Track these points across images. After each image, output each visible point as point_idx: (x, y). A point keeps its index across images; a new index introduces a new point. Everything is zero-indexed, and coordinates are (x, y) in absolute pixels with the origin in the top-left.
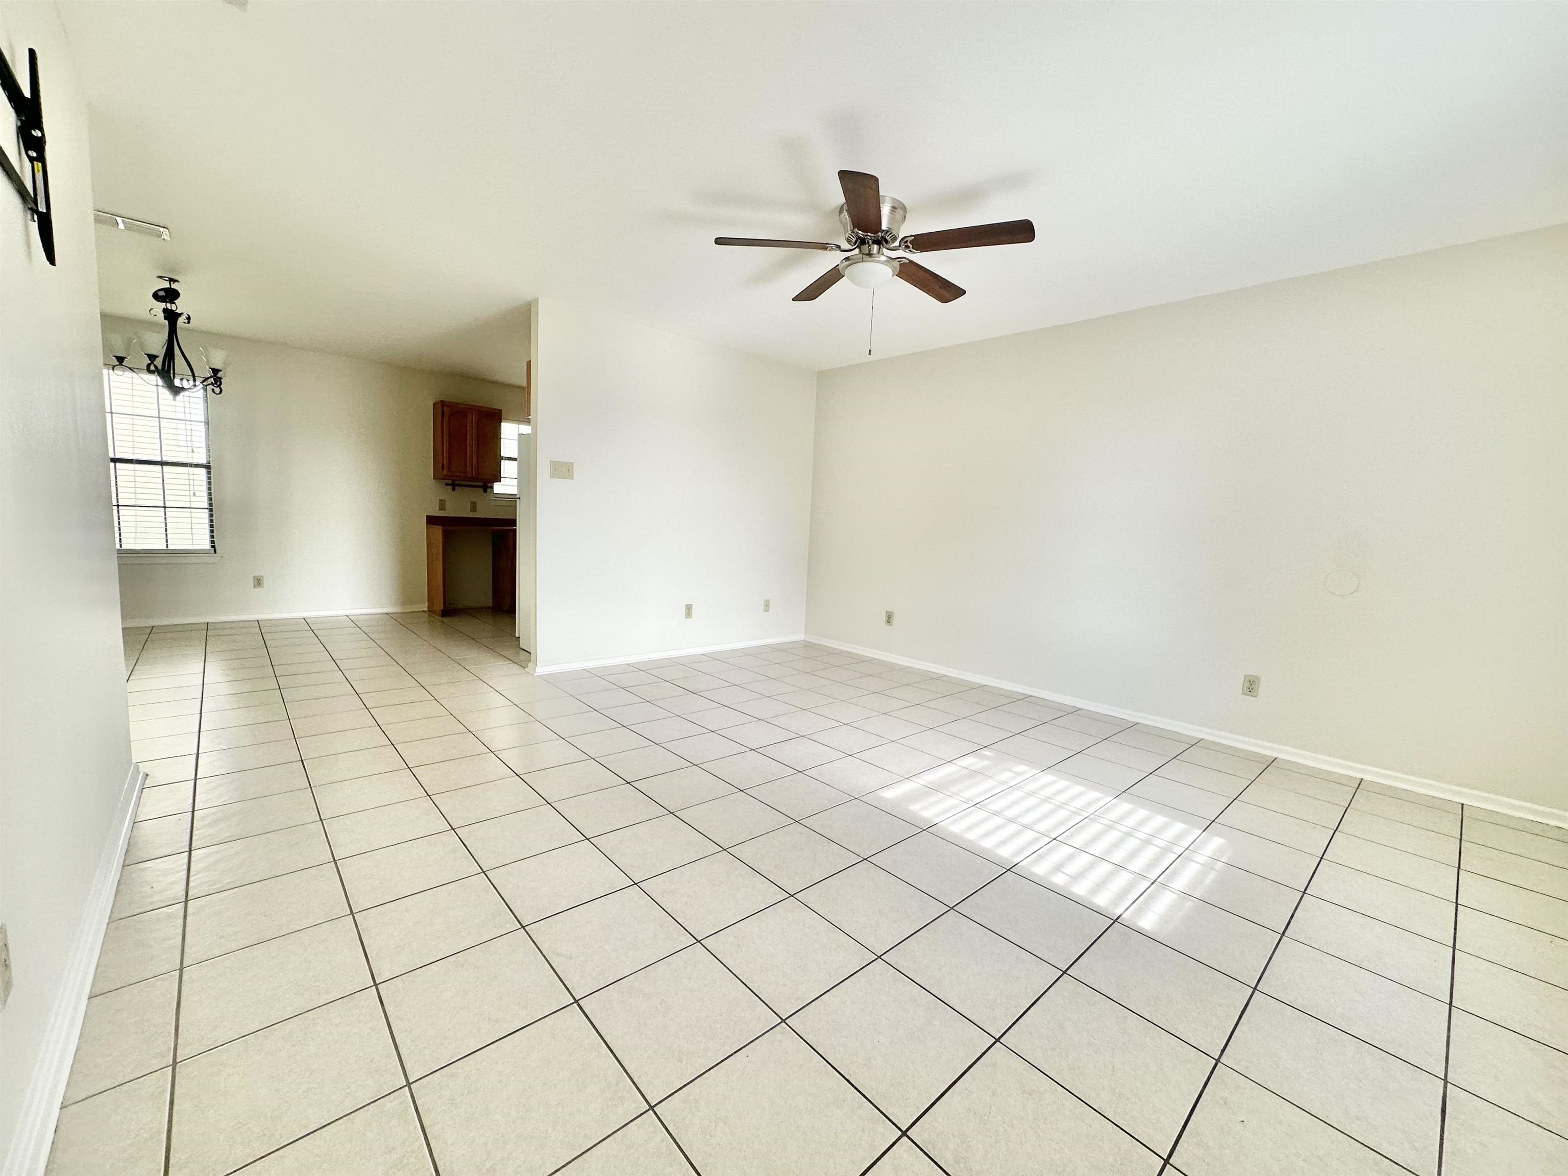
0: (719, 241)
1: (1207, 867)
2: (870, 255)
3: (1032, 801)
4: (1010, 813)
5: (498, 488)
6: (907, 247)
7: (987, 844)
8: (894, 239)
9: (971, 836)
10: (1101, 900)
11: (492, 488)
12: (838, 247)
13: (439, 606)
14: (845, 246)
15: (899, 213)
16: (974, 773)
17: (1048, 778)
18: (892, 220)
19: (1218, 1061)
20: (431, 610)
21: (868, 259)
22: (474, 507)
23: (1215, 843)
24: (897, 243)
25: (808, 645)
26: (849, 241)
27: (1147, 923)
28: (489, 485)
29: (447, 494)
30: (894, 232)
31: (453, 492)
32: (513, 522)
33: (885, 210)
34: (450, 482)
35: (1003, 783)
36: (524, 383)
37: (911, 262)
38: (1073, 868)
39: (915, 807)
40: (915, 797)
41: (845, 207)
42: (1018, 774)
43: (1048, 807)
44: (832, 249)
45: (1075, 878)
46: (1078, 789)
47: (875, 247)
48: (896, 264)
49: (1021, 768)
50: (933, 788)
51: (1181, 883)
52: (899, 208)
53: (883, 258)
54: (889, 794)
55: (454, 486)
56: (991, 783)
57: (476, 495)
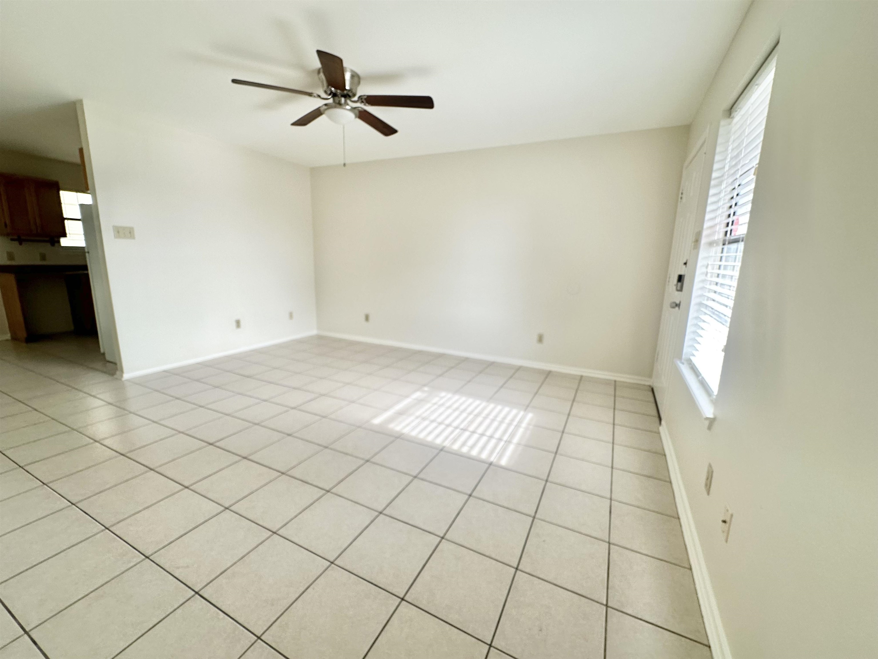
0: (234, 81)
1: (526, 429)
2: (340, 104)
3: (449, 411)
4: (439, 420)
5: (64, 242)
6: (362, 102)
7: (430, 438)
8: (354, 95)
9: (422, 436)
10: (484, 456)
11: (59, 242)
12: (319, 96)
13: (23, 334)
14: (324, 95)
15: (356, 79)
16: (420, 402)
17: (456, 397)
18: (352, 83)
19: (534, 518)
20: (14, 338)
21: (338, 106)
22: (43, 257)
23: (530, 416)
24: (356, 98)
25: (319, 337)
26: (326, 92)
27: (503, 462)
28: (56, 239)
29: (14, 247)
30: (354, 91)
31: (21, 246)
32: (85, 267)
33: (348, 76)
34: (16, 237)
35: (435, 404)
36: (78, 160)
37: (365, 111)
38: (470, 443)
39: (391, 426)
40: (391, 420)
41: (321, 70)
42: (442, 398)
43: (456, 413)
44: (315, 97)
45: (472, 447)
46: (470, 400)
47: (343, 100)
48: (357, 111)
49: (443, 394)
50: (400, 413)
51: (515, 440)
52: (355, 76)
53: (348, 107)
54: (377, 421)
55: (21, 241)
56: (429, 405)
57: (46, 248)
